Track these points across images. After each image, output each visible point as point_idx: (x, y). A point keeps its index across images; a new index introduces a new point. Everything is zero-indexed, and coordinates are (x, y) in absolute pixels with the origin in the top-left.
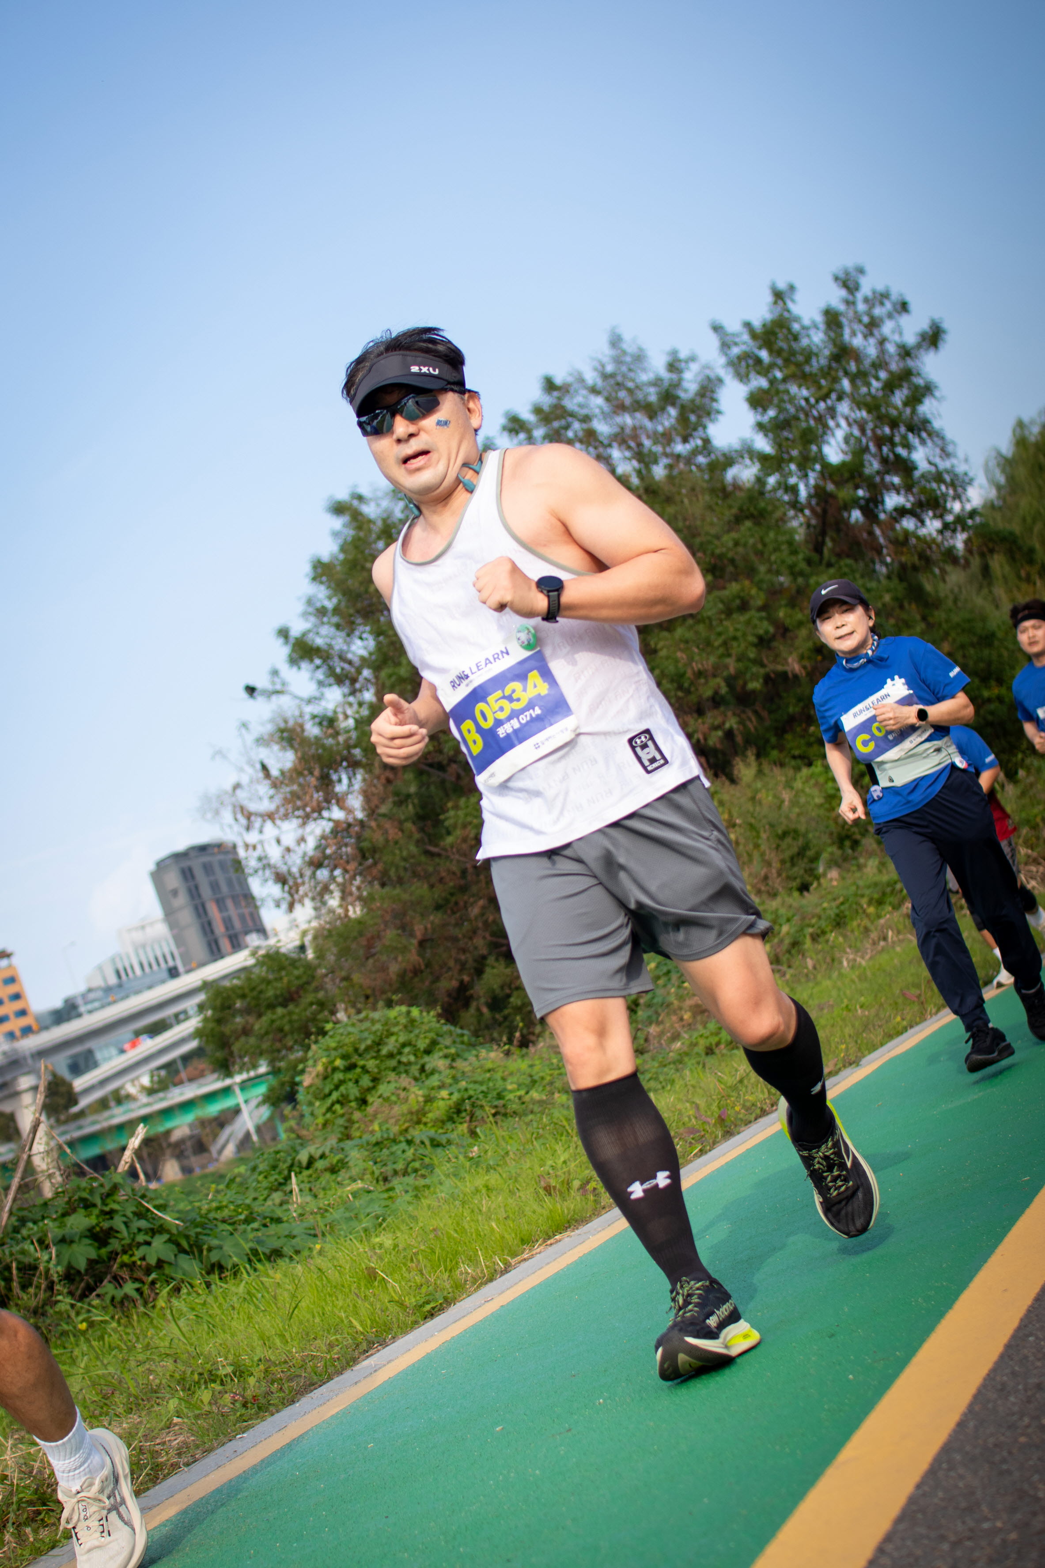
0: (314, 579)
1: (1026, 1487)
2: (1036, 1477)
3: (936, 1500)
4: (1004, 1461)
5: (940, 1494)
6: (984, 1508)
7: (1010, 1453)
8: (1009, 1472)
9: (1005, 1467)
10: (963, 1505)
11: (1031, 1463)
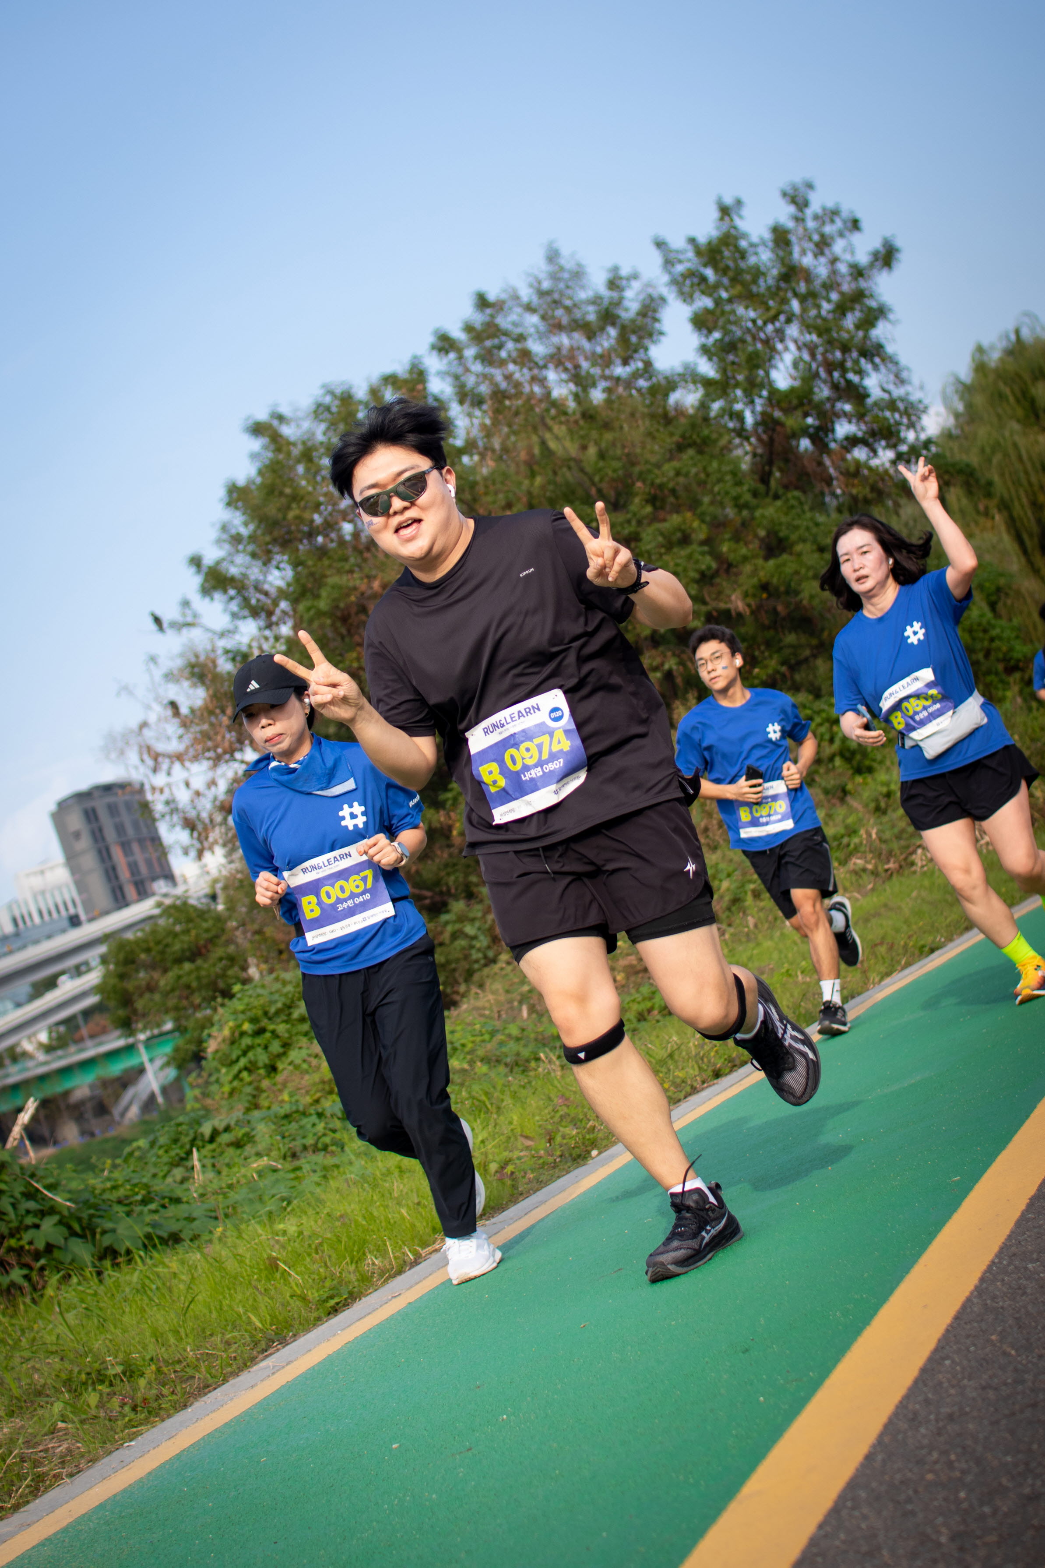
0: (229, 504)
1: (929, 1530)
2: (940, 1520)
3: (837, 1543)
4: (909, 1500)
5: (842, 1536)
6: (885, 1552)
7: (916, 1492)
8: (913, 1513)
9: (909, 1507)
10: (865, 1549)
11: (936, 1503)
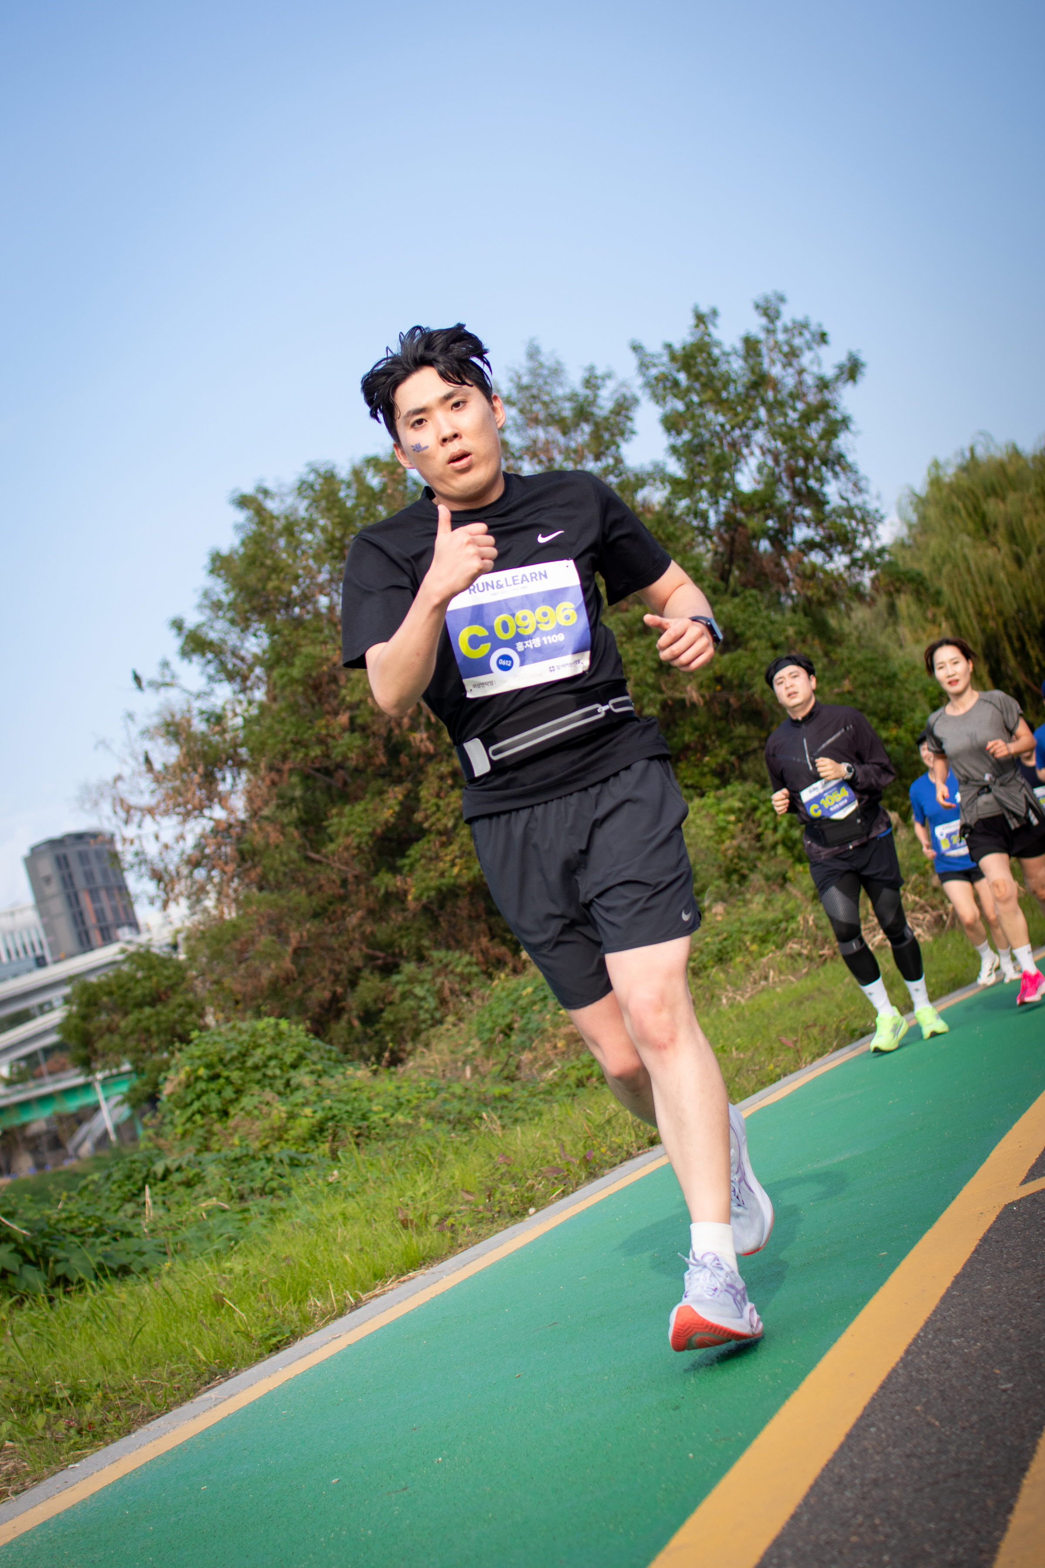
0: (212, 572)
